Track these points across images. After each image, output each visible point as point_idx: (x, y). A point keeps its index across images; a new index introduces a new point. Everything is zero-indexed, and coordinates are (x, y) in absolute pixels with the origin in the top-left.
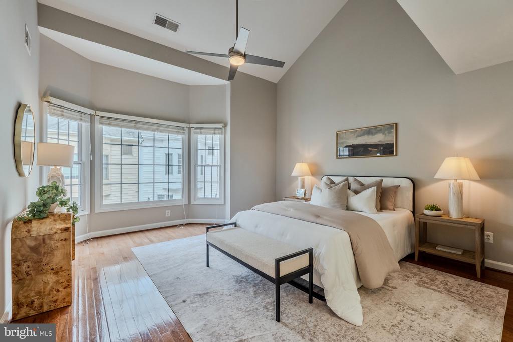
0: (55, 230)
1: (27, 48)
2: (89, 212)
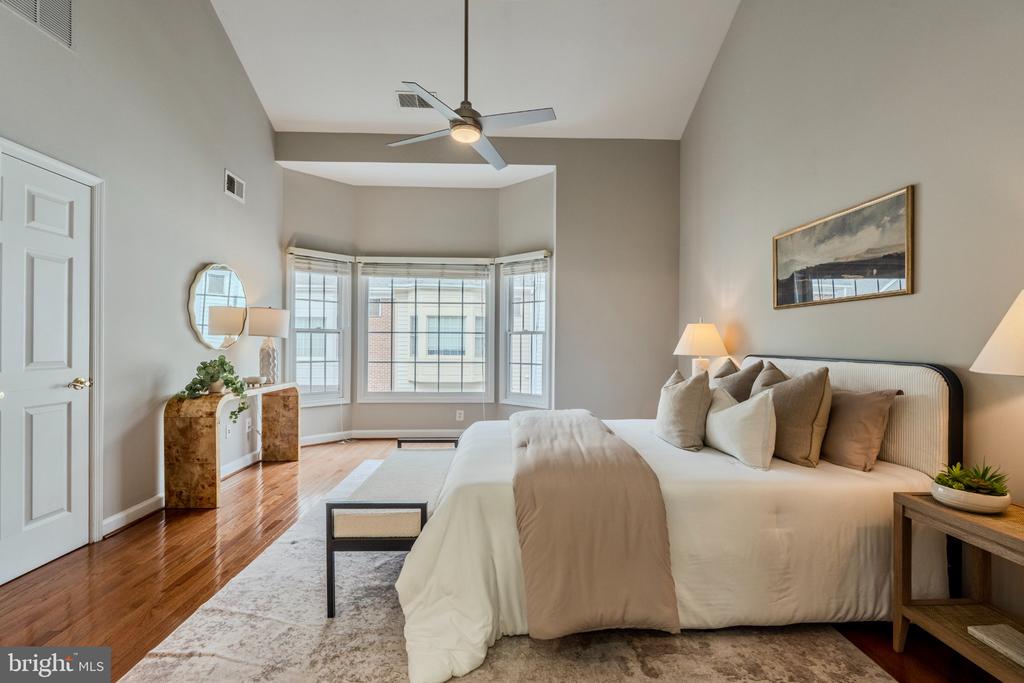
0: (200, 413)
1: (234, 196)
2: (349, 401)
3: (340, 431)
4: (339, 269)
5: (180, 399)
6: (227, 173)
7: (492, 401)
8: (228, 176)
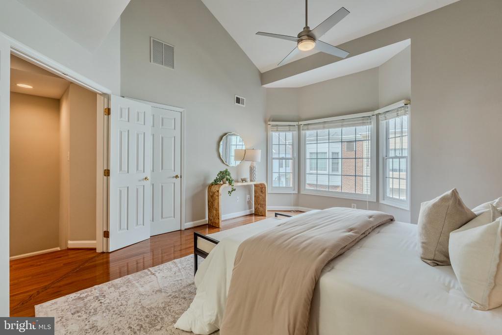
0: (216, 191)
1: (240, 105)
2: (297, 192)
3: (291, 206)
4: (291, 129)
5: (212, 184)
6: (236, 96)
7: (375, 200)
8: (237, 98)
